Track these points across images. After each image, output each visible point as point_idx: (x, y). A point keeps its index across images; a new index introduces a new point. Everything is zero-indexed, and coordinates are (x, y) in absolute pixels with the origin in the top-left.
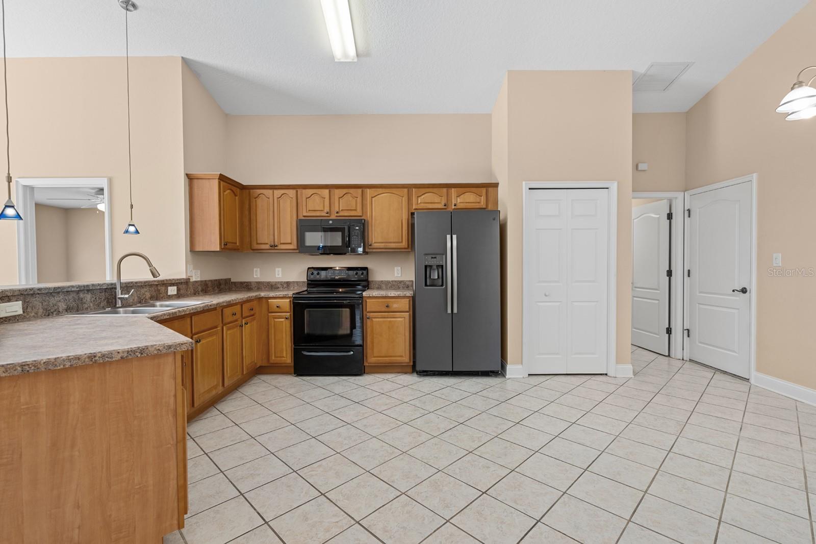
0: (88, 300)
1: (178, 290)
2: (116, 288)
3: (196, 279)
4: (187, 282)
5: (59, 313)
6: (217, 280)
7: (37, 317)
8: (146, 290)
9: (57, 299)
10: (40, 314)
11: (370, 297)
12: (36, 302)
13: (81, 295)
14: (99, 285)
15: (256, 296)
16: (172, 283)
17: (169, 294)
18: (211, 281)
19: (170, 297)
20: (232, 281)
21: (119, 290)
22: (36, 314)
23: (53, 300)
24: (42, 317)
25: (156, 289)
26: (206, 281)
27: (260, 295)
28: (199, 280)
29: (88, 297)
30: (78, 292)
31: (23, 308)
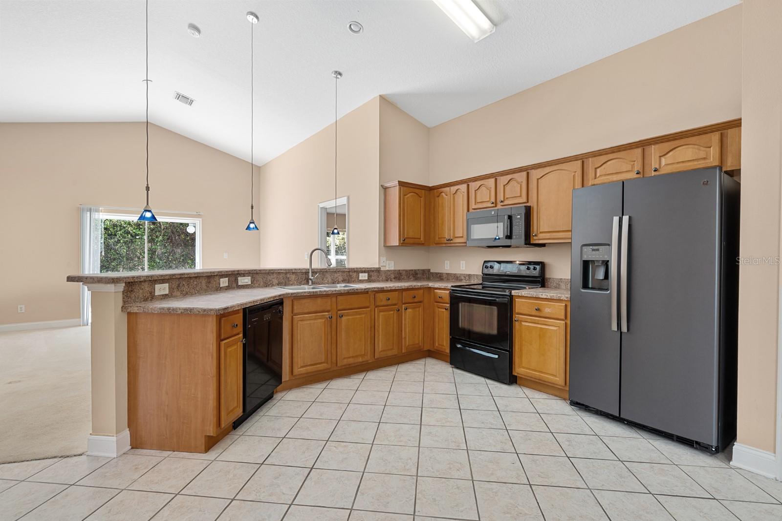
0: (293, 279)
1: (369, 276)
2: (309, 272)
3: (389, 268)
4: (378, 270)
5: (273, 285)
6: (412, 270)
7: (259, 287)
8: (338, 275)
9: (272, 277)
10: (261, 285)
11: (519, 297)
12: (259, 278)
13: (288, 276)
14: (299, 269)
15: (421, 286)
16: (363, 271)
17: (360, 279)
18: (406, 271)
19: (362, 281)
20: (431, 271)
21: (310, 274)
22: (259, 285)
23: (269, 278)
24: (262, 287)
25: (348, 274)
26: (399, 270)
27: (428, 285)
28: (393, 269)
29: (293, 277)
30: (286, 273)
31: (251, 281)
